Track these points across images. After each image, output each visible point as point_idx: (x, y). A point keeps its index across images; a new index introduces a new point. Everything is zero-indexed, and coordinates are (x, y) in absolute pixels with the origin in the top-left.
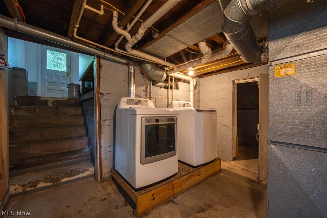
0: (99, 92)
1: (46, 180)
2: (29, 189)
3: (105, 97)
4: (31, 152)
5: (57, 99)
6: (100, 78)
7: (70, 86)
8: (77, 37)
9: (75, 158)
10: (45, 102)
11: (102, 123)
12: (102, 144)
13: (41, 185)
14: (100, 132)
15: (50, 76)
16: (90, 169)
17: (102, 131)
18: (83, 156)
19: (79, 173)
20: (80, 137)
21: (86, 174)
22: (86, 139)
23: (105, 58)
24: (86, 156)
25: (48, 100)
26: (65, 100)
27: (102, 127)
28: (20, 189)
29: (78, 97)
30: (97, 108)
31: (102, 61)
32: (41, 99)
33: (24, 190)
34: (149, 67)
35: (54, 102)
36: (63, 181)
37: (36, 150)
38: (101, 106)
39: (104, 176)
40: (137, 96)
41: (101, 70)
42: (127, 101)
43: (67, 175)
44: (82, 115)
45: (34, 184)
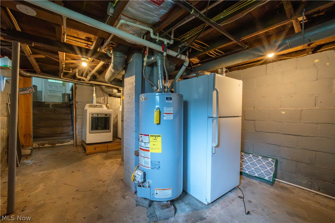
0: (75, 101)
1: (49, 144)
2: (41, 146)
3: (78, 104)
4: (41, 132)
5: (55, 104)
6: (76, 94)
7: (64, 95)
8: (63, 78)
9: (64, 136)
10: (48, 105)
11: (77, 117)
12: (77, 127)
13: (46, 145)
14: (76, 122)
15: (51, 86)
16: (71, 141)
17: (77, 121)
18: (68, 135)
19: (65, 142)
20: (68, 126)
21: (69, 143)
22: (72, 127)
23: (77, 84)
24: (71, 135)
25: (49, 104)
26: (60, 104)
27: (77, 119)
28: (37, 146)
29: (68, 102)
30: (74, 109)
31: (77, 86)
32: (46, 103)
33: (39, 146)
34: (104, 87)
35: (53, 105)
36: (57, 145)
37: (43, 131)
38: (76, 108)
39: (77, 143)
40: (97, 102)
41: (76, 90)
42: (89, 106)
43: (59, 143)
44: (70, 113)
45: (43, 145)
